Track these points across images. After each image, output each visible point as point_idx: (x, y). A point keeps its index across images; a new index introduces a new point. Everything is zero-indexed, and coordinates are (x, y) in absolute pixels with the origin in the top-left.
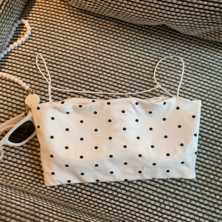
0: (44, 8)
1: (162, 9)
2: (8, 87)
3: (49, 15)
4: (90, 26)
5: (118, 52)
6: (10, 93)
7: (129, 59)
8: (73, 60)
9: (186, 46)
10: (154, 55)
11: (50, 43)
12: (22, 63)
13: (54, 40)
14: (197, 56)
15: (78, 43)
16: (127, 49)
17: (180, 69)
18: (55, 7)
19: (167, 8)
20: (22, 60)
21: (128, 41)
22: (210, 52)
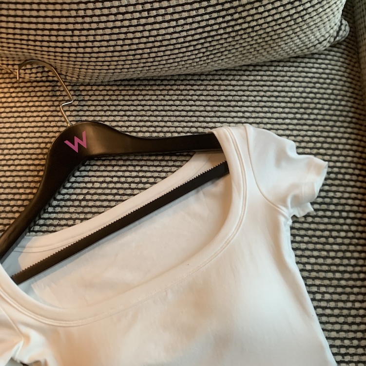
4: (45, 94)
5: (96, 117)
8: (31, 151)
10: (150, 106)
14: (216, 88)
15: (33, 124)
16: (107, 110)
17: (194, 115)
21: (107, 98)
22: (234, 75)
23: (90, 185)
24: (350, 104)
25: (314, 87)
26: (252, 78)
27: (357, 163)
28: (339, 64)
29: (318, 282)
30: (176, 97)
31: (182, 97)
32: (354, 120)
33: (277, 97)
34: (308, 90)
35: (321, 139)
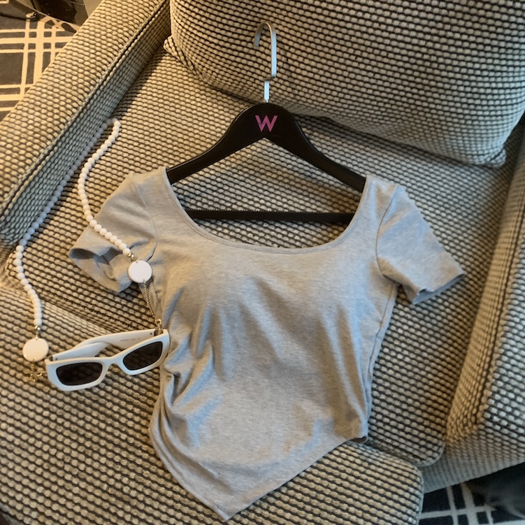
0: (164, 80)
1: (321, 93)
2: (103, 178)
3: (170, 90)
4: (226, 110)
6: (105, 187)
7: (277, 157)
9: (362, 147)
11: (168, 126)
12: (125, 150)
13: (173, 123)
14: (376, 162)
15: (207, 130)
18: (180, 81)
19: (328, 92)
20: (125, 145)
22: (395, 158)
23: (239, 198)
24: (485, 221)
25: (460, 194)
26: (409, 166)
27: (473, 269)
28: (490, 185)
29: (404, 345)
30: (338, 156)
31: (344, 158)
32: (484, 235)
33: (425, 189)
34: (454, 194)
35: (450, 238)
